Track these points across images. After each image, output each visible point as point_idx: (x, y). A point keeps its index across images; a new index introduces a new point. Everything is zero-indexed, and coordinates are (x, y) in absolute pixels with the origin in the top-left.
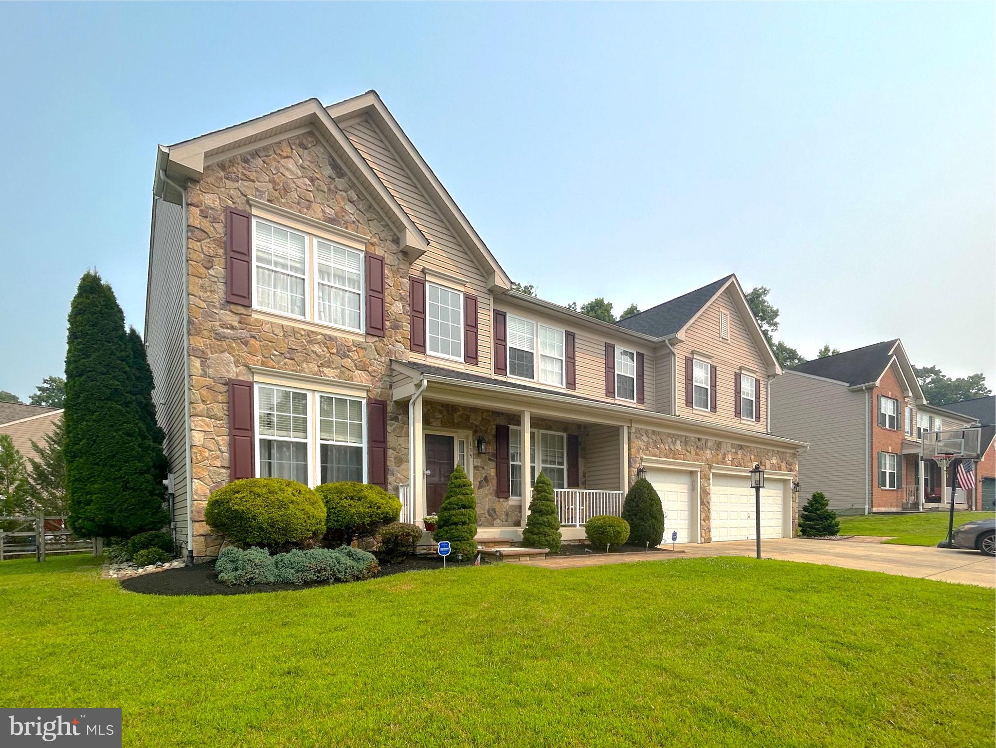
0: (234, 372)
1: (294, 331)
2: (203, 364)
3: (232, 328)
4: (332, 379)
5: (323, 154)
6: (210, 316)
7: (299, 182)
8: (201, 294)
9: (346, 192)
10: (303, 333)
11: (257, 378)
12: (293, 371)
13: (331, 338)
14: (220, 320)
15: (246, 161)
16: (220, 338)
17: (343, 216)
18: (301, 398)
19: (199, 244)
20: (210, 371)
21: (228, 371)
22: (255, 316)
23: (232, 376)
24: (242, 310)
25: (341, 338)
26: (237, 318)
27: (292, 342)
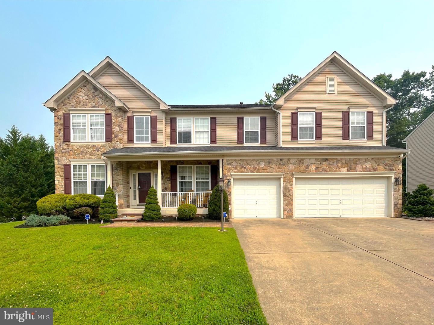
0: (66, 162)
1: (83, 146)
2: (58, 161)
3: (65, 149)
4: (94, 159)
5: (91, 86)
6: (60, 147)
7: (84, 98)
8: (57, 141)
9: (98, 95)
10: (85, 146)
11: (72, 163)
12: (82, 159)
13: (94, 146)
14: (62, 147)
15: (69, 98)
16: (63, 152)
17: (97, 104)
18: (85, 166)
19: (57, 127)
20: (60, 163)
21: (64, 162)
22: (72, 144)
23: (65, 163)
24: (68, 143)
25: (97, 145)
26: (67, 146)
27: (82, 150)
